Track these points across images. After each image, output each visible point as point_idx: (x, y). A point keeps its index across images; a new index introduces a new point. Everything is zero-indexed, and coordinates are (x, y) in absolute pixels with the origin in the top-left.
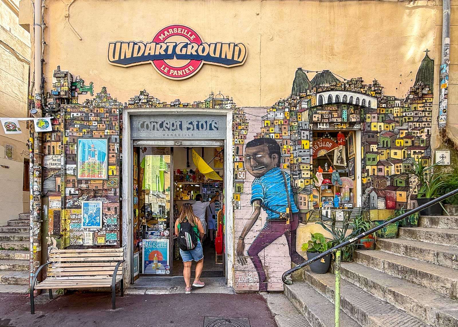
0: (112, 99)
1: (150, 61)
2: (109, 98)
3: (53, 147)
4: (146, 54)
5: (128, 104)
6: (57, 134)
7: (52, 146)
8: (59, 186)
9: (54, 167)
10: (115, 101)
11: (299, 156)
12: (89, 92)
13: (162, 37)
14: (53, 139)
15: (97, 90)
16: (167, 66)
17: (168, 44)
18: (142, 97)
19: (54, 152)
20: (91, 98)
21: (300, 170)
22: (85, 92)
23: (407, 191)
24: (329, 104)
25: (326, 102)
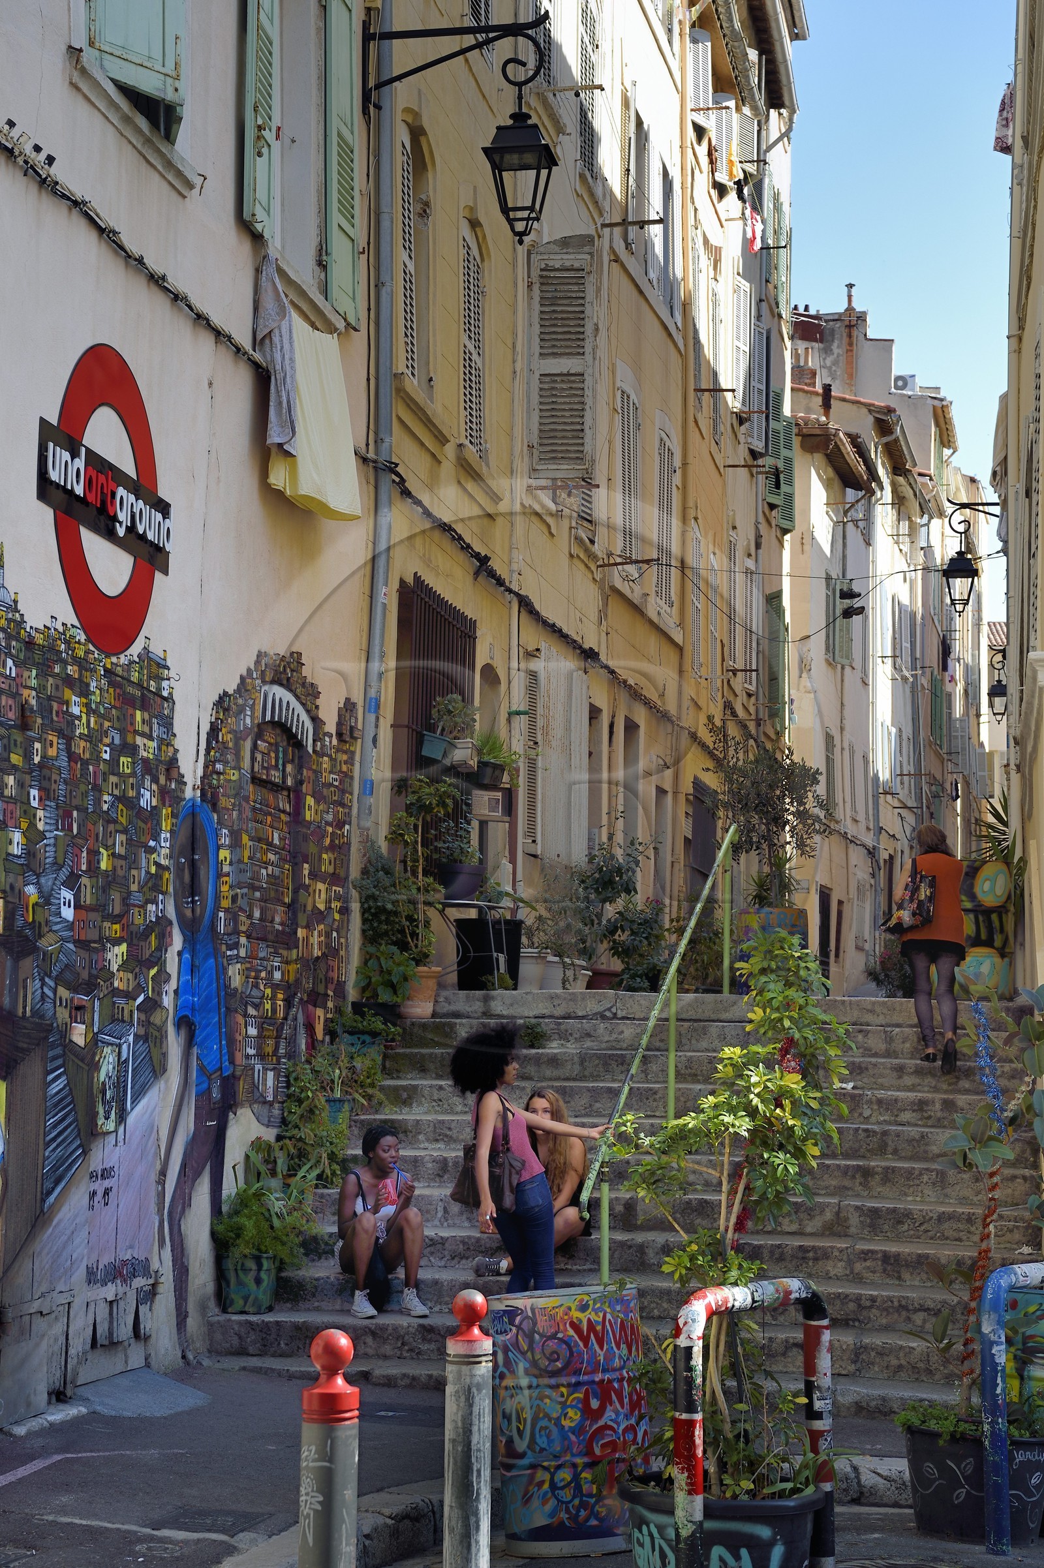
21: (238, 934)
23: (325, 1007)
24: (272, 722)
25: (268, 718)
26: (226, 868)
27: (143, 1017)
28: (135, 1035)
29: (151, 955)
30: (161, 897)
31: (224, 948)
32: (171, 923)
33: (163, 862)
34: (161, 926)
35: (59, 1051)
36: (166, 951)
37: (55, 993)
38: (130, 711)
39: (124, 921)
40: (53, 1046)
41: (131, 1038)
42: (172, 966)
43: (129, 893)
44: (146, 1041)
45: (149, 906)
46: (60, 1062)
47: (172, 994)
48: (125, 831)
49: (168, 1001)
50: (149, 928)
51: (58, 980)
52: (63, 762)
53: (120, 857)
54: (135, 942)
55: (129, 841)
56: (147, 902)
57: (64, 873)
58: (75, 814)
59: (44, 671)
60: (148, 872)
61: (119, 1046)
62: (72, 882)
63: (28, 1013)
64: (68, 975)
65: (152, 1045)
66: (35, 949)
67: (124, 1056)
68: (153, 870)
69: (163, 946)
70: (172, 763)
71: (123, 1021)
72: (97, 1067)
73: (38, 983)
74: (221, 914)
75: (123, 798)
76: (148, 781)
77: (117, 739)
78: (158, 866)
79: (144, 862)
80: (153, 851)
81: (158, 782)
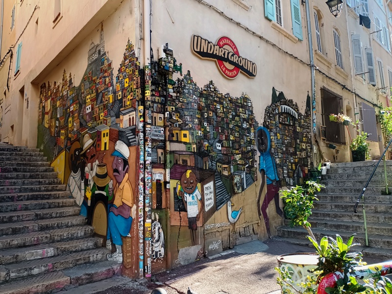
0: (193, 82)
1: (216, 60)
2: (192, 81)
3: (155, 118)
4: (215, 53)
5: (203, 89)
6: (158, 106)
7: (154, 116)
8: (160, 157)
9: (156, 138)
10: (195, 85)
11: (277, 143)
12: (179, 72)
13: (221, 43)
14: (155, 110)
15: (185, 72)
16: (224, 66)
17: (225, 50)
18: (211, 86)
19: (155, 123)
20: (181, 78)
21: (278, 153)
22: (176, 70)
23: (307, 167)
24: (284, 112)
25: (283, 111)
26: (273, 140)
27: (248, 169)
29: (250, 157)
30: (252, 145)
32: (256, 151)
33: (252, 138)
34: (253, 151)
35: (219, 176)
36: (255, 156)
37: (216, 164)
38: (238, 108)
39: (240, 150)
40: (217, 175)
41: (245, 173)
42: (257, 159)
43: (241, 145)
44: (250, 174)
45: (248, 147)
46: (220, 178)
48: (238, 132)
49: (256, 166)
50: (248, 152)
51: (217, 161)
52: (215, 117)
53: (237, 137)
54: (244, 154)
55: (240, 134)
56: (247, 146)
57: (217, 140)
58: (220, 128)
59: (207, 99)
60: (247, 140)
61: (241, 175)
62: (220, 141)
63: (207, 168)
64: (220, 161)
65: (252, 175)
66: (209, 155)
67: (242, 177)
68: (249, 140)
70: (253, 119)
71: (241, 170)
72: (233, 180)
73: (210, 162)
74: (272, 149)
75: (237, 125)
76: (245, 122)
77: (234, 114)
78: (250, 139)
79: (245, 138)
80: (249, 136)
81: (248, 123)
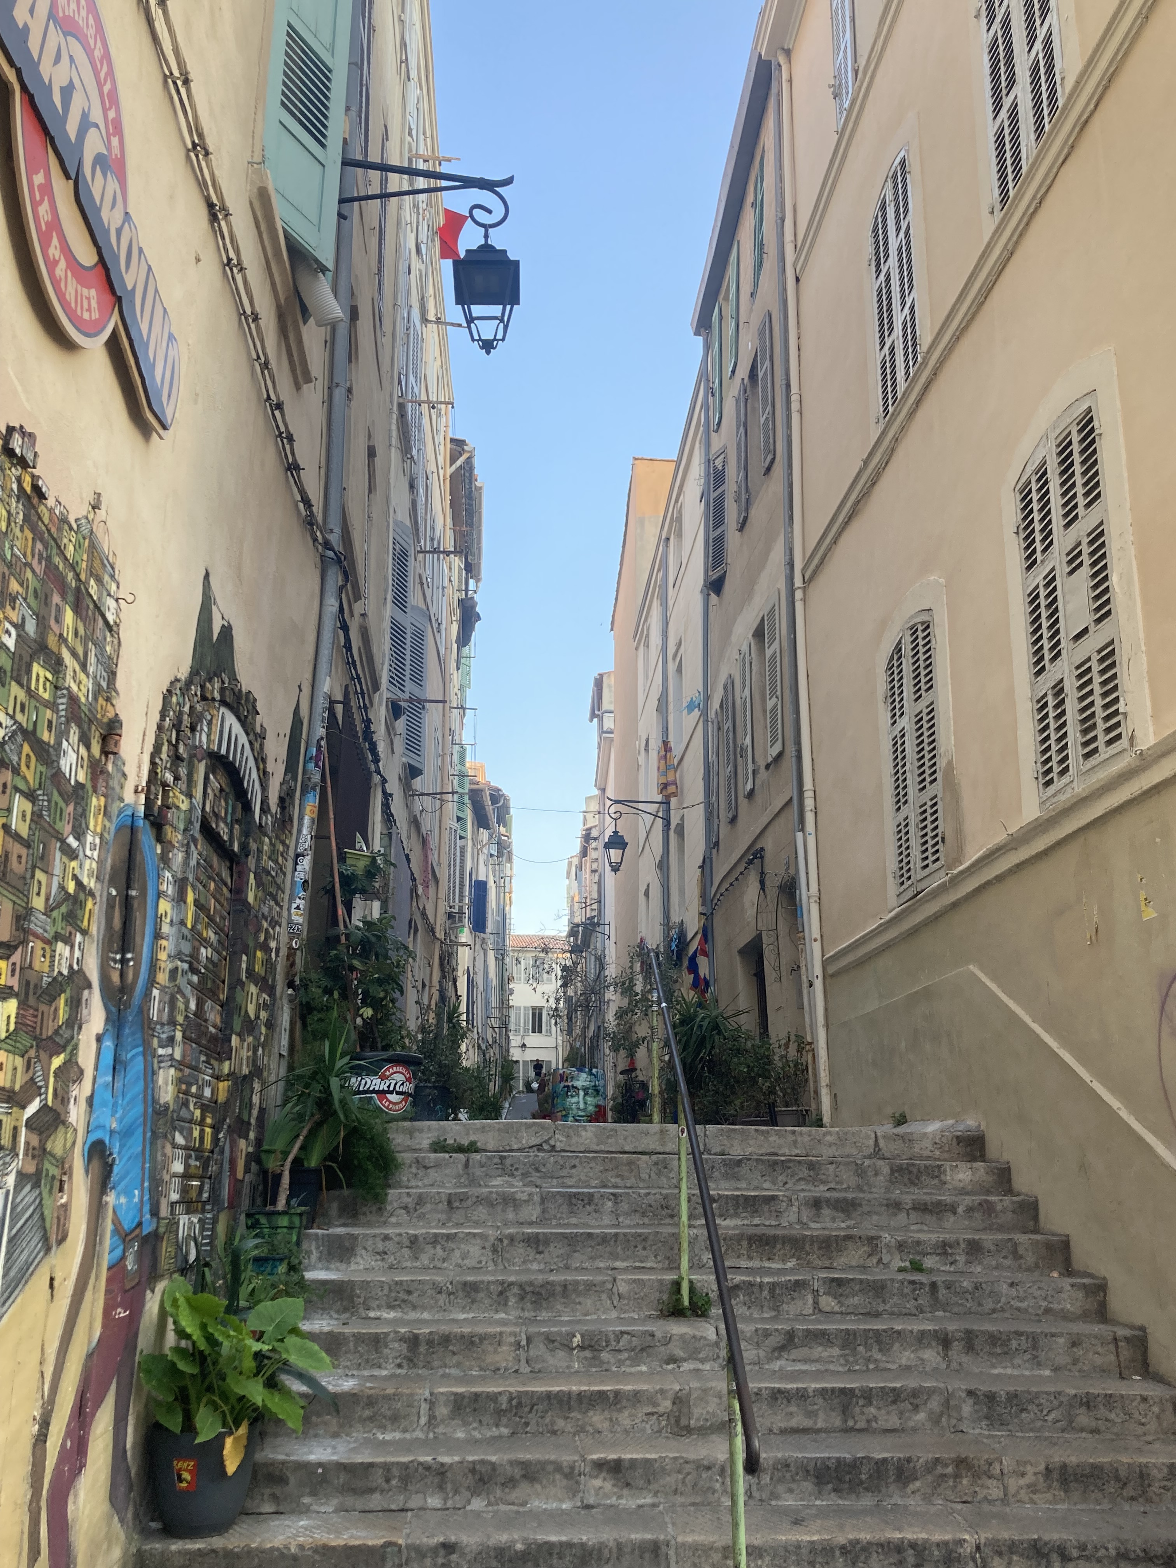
1: (12, 78)
16: (51, 192)
24: (226, 760)
25: (223, 750)
26: (166, 929)
27: (35, 1141)
28: (20, 1175)
29: (56, 1032)
30: (79, 938)
31: (155, 1041)
32: (89, 986)
33: (85, 881)
34: (75, 986)
36: (80, 1028)
38: (56, 599)
39: (16, 957)
41: (12, 1177)
42: (87, 1057)
43: (29, 911)
44: (36, 1185)
45: (60, 945)
47: (83, 1104)
48: (30, 796)
49: (76, 1114)
50: (57, 985)
53: (17, 837)
54: (32, 1001)
55: (37, 817)
56: (57, 937)
60: (62, 888)
65: (45, 1194)
68: (71, 887)
69: (75, 1022)
70: (111, 733)
74: (156, 992)
75: (29, 735)
76: (74, 734)
77: (31, 627)
78: (79, 884)
79: (57, 870)
80: (72, 854)
81: (88, 747)
